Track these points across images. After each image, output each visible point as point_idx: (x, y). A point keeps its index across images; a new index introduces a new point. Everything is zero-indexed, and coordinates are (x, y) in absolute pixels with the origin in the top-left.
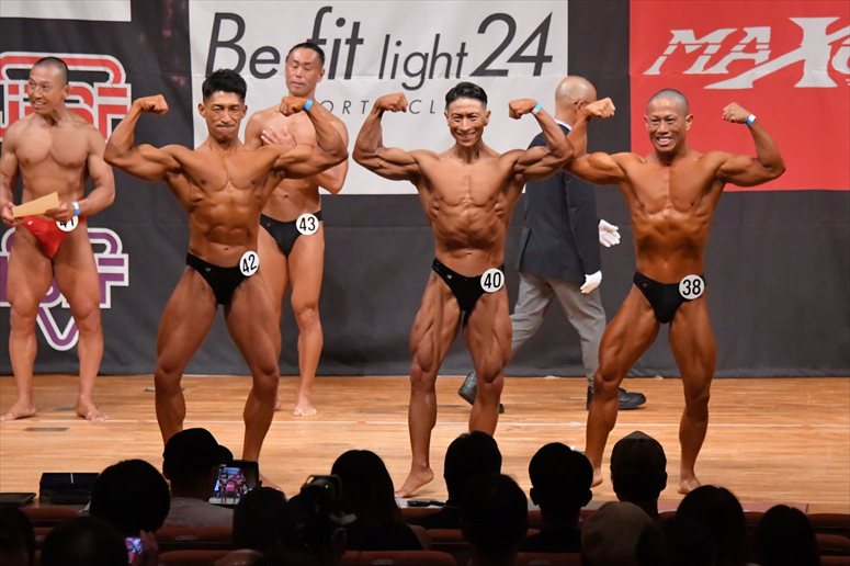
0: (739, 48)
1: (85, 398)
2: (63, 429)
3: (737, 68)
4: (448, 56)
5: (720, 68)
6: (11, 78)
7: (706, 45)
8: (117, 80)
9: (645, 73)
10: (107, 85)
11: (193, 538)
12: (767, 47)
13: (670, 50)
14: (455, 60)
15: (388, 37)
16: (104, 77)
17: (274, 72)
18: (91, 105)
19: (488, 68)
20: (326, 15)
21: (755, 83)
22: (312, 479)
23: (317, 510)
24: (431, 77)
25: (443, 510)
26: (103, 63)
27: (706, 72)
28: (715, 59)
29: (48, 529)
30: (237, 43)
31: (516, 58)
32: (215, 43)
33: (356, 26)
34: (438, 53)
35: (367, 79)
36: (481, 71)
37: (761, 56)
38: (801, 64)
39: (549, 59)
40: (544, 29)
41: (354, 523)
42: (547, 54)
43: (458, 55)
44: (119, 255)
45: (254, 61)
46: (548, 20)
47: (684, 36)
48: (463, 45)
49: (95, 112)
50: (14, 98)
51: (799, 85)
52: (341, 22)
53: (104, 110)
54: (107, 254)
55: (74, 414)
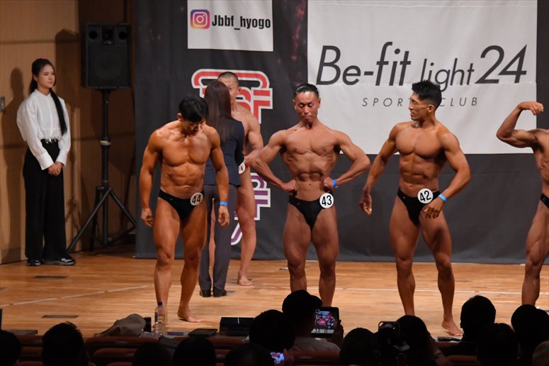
2: (233, 292)
4: (462, 71)
8: (264, 86)
10: (259, 89)
11: (309, 358)
14: (466, 74)
15: (426, 60)
16: (257, 84)
17: (357, 81)
18: (249, 100)
19: (486, 79)
20: (389, 47)
22: (382, 323)
24: (451, 84)
25: (459, 344)
26: (257, 76)
30: (336, 64)
31: (504, 72)
32: (322, 64)
33: (407, 53)
34: (456, 70)
36: (482, 80)
39: (525, 73)
40: (521, 55)
42: (523, 69)
43: (468, 71)
44: (265, 189)
45: (345, 74)
46: (524, 50)
48: (472, 65)
49: (251, 105)
52: (397, 51)
53: (257, 103)
54: (258, 188)
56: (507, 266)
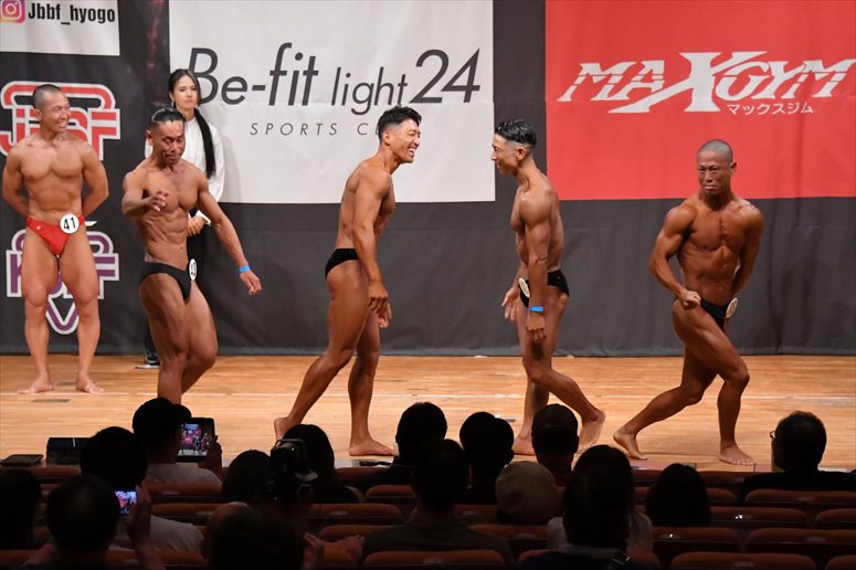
0: (638, 78)
1: (84, 375)
2: (66, 401)
3: (637, 95)
4: (391, 86)
5: (622, 95)
6: (19, 103)
7: (610, 76)
8: (108, 105)
9: (559, 100)
10: (100, 110)
11: (177, 493)
12: (661, 77)
13: (580, 80)
14: (397, 89)
15: (339, 69)
16: (96, 103)
17: (242, 98)
18: (85, 127)
19: (425, 96)
20: (287, 50)
21: (652, 108)
23: (285, 469)
24: (376, 103)
25: (388, 470)
26: (96, 91)
27: (610, 99)
28: (617, 88)
29: (54, 486)
30: (211, 74)
31: (449, 87)
33: (312, 59)
34: (382, 83)
35: (321, 105)
36: (419, 99)
37: (657, 85)
38: (690, 92)
39: (477, 88)
40: (472, 62)
41: (314, 481)
42: (475, 83)
43: (399, 85)
44: (111, 254)
45: (225, 89)
46: (475, 56)
47: (591, 69)
48: (404, 76)
49: (89, 133)
50: (20, 120)
51: (688, 109)
52: (299, 56)
53: (97, 131)
54: (100, 254)
55: (73, 388)
56: (457, 358)
